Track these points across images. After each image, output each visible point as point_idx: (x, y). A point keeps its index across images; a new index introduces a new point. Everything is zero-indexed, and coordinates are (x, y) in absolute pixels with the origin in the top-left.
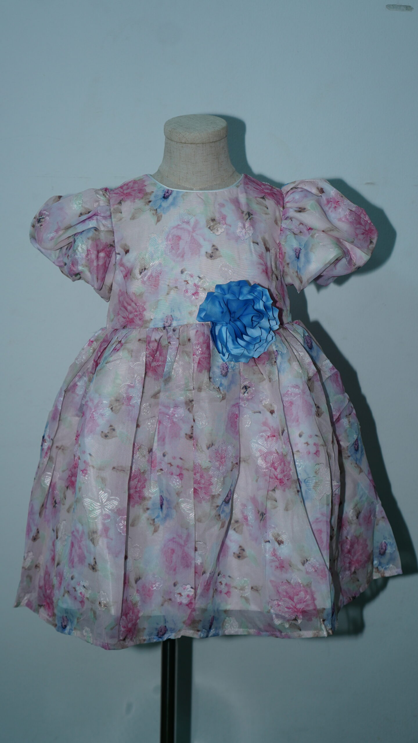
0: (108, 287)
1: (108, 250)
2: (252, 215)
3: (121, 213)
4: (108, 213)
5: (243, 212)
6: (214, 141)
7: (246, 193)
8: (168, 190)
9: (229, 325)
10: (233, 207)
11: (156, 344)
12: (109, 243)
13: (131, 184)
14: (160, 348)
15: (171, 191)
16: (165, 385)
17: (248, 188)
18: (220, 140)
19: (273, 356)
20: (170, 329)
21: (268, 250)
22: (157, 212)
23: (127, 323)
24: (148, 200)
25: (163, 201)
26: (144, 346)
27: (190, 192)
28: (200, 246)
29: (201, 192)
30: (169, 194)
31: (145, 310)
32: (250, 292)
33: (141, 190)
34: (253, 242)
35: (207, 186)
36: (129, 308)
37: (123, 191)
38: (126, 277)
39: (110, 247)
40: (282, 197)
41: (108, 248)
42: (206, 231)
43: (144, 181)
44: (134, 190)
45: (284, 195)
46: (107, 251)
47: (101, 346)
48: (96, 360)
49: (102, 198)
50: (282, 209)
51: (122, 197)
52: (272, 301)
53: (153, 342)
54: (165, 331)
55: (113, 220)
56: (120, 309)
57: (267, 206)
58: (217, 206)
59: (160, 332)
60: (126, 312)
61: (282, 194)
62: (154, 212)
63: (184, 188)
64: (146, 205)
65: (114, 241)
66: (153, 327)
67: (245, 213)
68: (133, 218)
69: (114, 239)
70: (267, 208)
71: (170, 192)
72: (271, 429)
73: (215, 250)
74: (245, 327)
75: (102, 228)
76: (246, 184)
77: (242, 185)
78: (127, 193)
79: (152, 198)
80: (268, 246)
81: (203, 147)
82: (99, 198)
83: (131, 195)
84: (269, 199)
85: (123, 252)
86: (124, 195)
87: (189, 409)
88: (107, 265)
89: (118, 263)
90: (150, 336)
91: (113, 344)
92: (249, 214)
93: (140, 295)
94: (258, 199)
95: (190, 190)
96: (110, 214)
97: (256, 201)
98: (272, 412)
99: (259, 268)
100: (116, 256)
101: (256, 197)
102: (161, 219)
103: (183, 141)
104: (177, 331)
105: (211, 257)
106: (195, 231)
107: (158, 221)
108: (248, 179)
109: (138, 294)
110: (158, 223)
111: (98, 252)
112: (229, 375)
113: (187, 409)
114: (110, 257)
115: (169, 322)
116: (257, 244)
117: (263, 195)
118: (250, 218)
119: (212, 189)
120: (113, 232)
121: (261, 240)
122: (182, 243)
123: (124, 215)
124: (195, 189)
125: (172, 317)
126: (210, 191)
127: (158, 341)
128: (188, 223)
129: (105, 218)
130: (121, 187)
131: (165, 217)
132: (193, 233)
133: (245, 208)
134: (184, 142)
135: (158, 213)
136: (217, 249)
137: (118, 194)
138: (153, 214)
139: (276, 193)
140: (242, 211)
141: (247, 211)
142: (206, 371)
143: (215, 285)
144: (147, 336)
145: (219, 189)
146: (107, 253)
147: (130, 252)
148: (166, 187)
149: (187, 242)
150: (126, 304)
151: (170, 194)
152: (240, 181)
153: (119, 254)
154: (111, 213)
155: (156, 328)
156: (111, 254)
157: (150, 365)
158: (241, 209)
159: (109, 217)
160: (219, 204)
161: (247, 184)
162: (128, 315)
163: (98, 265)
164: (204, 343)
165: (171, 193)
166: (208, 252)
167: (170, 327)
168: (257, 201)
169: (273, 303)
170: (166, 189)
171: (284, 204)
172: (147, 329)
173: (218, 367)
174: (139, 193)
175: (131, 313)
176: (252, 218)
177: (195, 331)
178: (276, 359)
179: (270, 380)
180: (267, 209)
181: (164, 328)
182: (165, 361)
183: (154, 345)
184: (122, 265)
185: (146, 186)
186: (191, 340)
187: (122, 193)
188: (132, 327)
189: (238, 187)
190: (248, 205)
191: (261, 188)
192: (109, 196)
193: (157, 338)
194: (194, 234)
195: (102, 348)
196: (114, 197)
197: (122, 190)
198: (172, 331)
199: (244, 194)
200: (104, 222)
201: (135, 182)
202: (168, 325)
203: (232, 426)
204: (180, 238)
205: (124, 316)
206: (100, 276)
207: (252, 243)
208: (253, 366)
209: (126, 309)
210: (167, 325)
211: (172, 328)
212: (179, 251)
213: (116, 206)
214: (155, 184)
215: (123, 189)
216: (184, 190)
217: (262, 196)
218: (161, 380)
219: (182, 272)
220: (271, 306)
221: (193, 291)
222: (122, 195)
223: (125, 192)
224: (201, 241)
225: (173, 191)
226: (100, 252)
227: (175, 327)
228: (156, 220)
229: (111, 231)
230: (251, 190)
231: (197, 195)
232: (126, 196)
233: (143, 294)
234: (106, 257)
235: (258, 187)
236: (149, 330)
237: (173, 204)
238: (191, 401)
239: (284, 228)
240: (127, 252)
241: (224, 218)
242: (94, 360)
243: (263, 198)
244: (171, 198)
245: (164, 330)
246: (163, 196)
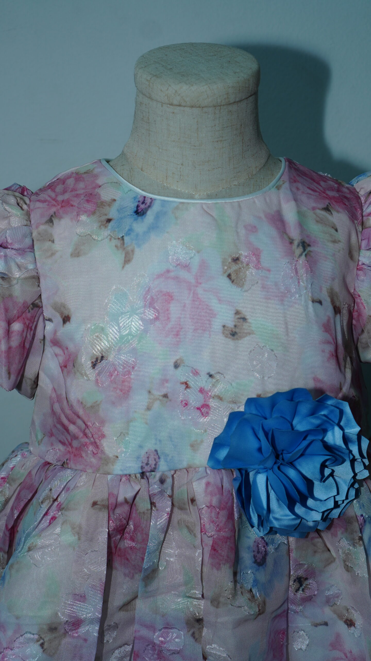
0: (31, 379)
1: (29, 315)
2: (309, 245)
3: (53, 242)
4: (28, 241)
5: (293, 240)
6: (237, 100)
7: (296, 200)
8: (145, 197)
9: (270, 472)
10: (274, 232)
11: (126, 508)
12: (30, 302)
13: (71, 182)
14: (134, 515)
15: (150, 200)
16: (146, 586)
17: (298, 189)
18: (247, 98)
19: (356, 526)
20: (155, 477)
21: (337, 310)
22: (123, 244)
23: (67, 457)
24: (104, 218)
25: (134, 220)
26: (104, 515)
27: (188, 203)
28: (212, 314)
29: (210, 202)
30: (147, 205)
31: (103, 436)
32: (313, 413)
33: (91, 194)
34: (313, 301)
35: (221, 189)
36: (72, 428)
37: (56, 196)
38: (65, 369)
39: (32, 309)
40: (358, 203)
41: (29, 312)
42: (225, 281)
43: (96, 176)
44: (77, 196)
45: (363, 199)
46: (28, 319)
47: (18, 498)
48: (10, 527)
49: (16, 212)
50: (360, 229)
51: (54, 209)
52: (358, 429)
53: (121, 504)
54: (144, 481)
55: (37, 254)
56: (55, 426)
57: (335, 225)
58: (243, 232)
59: (134, 482)
60: (66, 433)
61: (358, 198)
62: (119, 243)
63: (177, 195)
64: (102, 227)
65: (41, 295)
66: (121, 473)
67: (296, 243)
68: (76, 254)
69: (40, 291)
70: (336, 230)
71: (148, 201)
72: (349, 655)
73: (242, 320)
74: (310, 484)
75: (17, 274)
76: (293, 181)
77: (287, 185)
78: (63, 201)
79: (113, 213)
80: (338, 304)
81: (215, 113)
82: (9, 213)
83: (72, 206)
84: (338, 212)
85: (58, 319)
86: (59, 205)
87: (193, 635)
88: (27, 345)
89: (48, 338)
90: (116, 493)
91: (42, 502)
92: (304, 245)
93: (92, 407)
94: (318, 211)
95: (187, 198)
96: (31, 241)
97: (315, 216)
98: (350, 623)
99: (323, 351)
100: (44, 323)
101: (314, 209)
102: (132, 258)
103: (175, 102)
104: (169, 481)
105: (234, 334)
106: (200, 284)
107: (127, 260)
108: (295, 169)
109: (89, 405)
110: (127, 266)
111: (9, 323)
112: (269, 560)
113: (191, 633)
114: (33, 328)
115: (152, 462)
116: (320, 302)
117: (327, 202)
118: (306, 252)
119: (230, 196)
120: (39, 279)
121: (326, 294)
122: (174, 309)
123: (57, 246)
124: (197, 196)
125: (157, 454)
126: (228, 201)
127: (131, 502)
128: (186, 267)
129: (22, 252)
130: (51, 187)
131: (139, 254)
132: (197, 286)
133: (295, 233)
134: (178, 104)
135: (125, 245)
136: (244, 319)
137: (47, 203)
138: (116, 246)
139: (348, 196)
140: (290, 238)
141: (300, 238)
142: (228, 565)
143: (246, 399)
144: (109, 495)
145: (244, 194)
146: (27, 323)
147: (71, 320)
148: (140, 191)
149: (184, 306)
150: (65, 422)
151: (149, 207)
152: (282, 174)
153: (50, 320)
154: (33, 241)
155: (126, 475)
156: (35, 323)
157: (116, 547)
158: (287, 234)
159: (28, 250)
160: (245, 227)
161: (295, 181)
162: (70, 440)
163: (10, 348)
164: (221, 509)
165: (151, 203)
166: (227, 325)
167: (153, 473)
168: (317, 216)
169: (360, 432)
170: (141, 196)
171: (364, 218)
172: (109, 477)
173: (249, 548)
174: (88, 201)
175: (75, 437)
176: (310, 251)
177: (204, 481)
178: (361, 532)
179: (348, 569)
180: (336, 232)
181: (143, 474)
182: (145, 540)
183: (122, 511)
184: (56, 343)
185: (100, 187)
186: (197, 501)
187: (54, 200)
188: (79, 467)
189: (278, 189)
190: (301, 225)
191: (322, 189)
192: (29, 206)
193: (130, 495)
194: (200, 291)
195: (22, 504)
196: (39, 208)
197: (53, 195)
198: (158, 482)
199: (293, 203)
200: (20, 260)
201: (78, 177)
202: (149, 470)
203: (274, 656)
204: (172, 297)
205: (62, 441)
206: (15, 367)
207: (310, 303)
208: (313, 539)
209: (67, 430)
210: (147, 468)
211: (158, 475)
212: (169, 326)
213: (42, 227)
214: (118, 184)
215: (54, 192)
216: (177, 197)
217: (325, 206)
218: (139, 577)
219: (176, 366)
220: (355, 438)
221: (199, 405)
222: (55, 205)
223: (60, 198)
224: (214, 304)
225: (155, 199)
226: (14, 321)
227: (163, 472)
228: (123, 259)
229: (33, 277)
230: (303, 193)
231: (202, 208)
232: (62, 207)
233: (98, 405)
234: (25, 331)
235: (314, 186)
236: (112, 480)
237: (153, 227)
238: (199, 621)
239: (363, 264)
240: (66, 319)
241: (257, 253)
242: (6, 526)
243: (327, 209)
244: (150, 215)
245: (142, 480)
246: (135, 209)
